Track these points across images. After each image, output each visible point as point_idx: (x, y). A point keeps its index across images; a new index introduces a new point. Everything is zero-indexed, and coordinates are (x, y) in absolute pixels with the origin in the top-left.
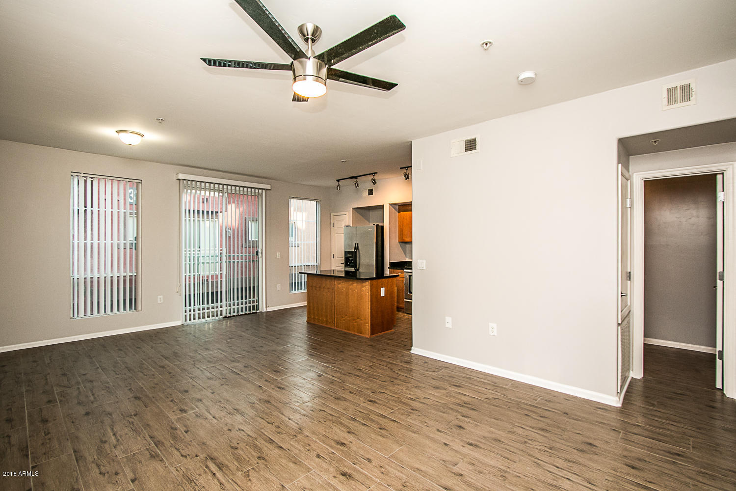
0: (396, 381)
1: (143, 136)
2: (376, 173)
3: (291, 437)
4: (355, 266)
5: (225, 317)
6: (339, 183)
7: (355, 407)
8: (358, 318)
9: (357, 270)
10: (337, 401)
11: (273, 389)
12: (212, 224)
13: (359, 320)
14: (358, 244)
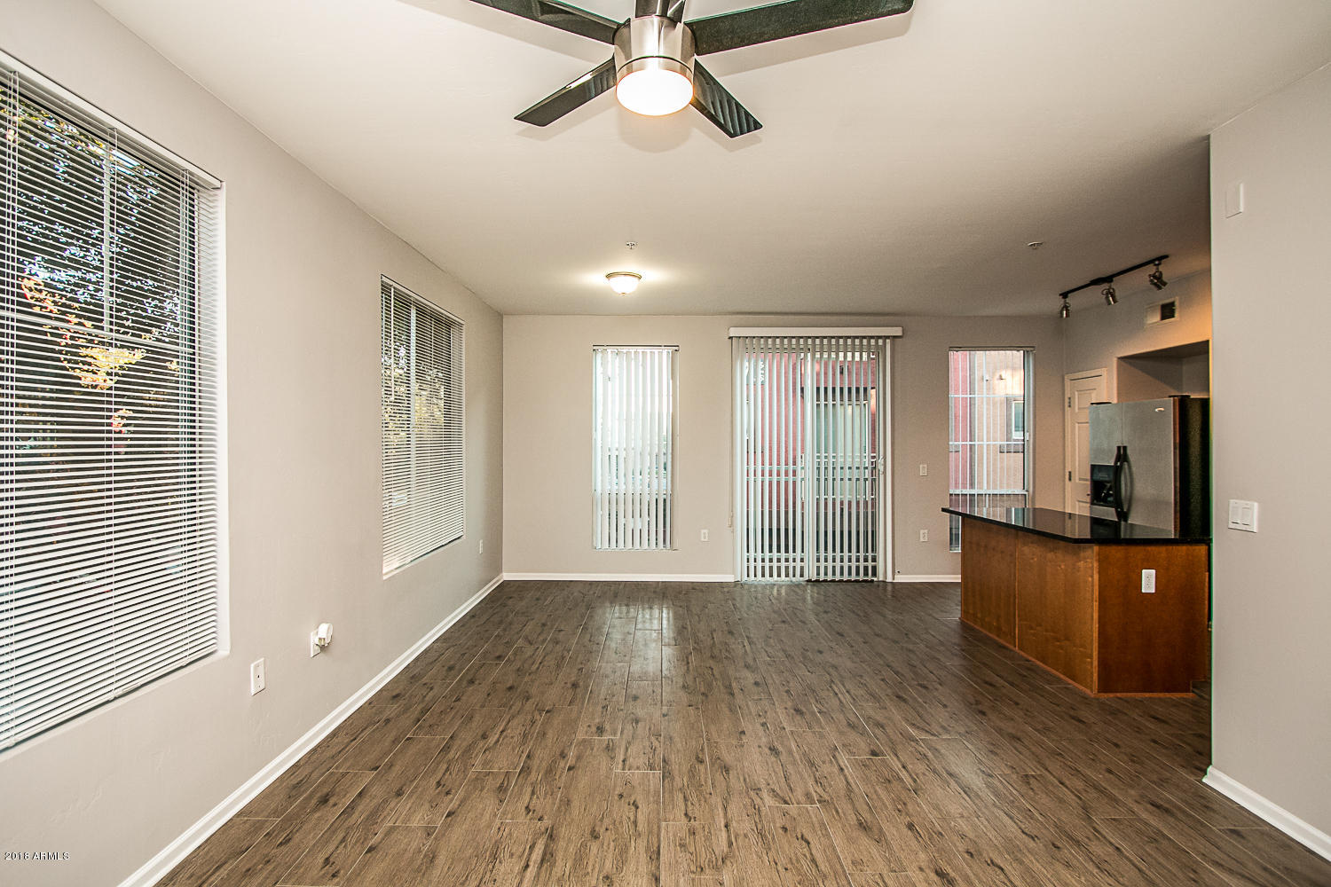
0: (1069, 852)
1: (640, 278)
2: (1166, 257)
3: (694, 869)
4: (1118, 504)
5: (809, 581)
6: (1068, 300)
7: (885, 873)
8: (1067, 639)
9: (1123, 515)
10: (856, 833)
11: (760, 747)
12: (857, 410)
13: (1068, 643)
14: (1125, 448)
